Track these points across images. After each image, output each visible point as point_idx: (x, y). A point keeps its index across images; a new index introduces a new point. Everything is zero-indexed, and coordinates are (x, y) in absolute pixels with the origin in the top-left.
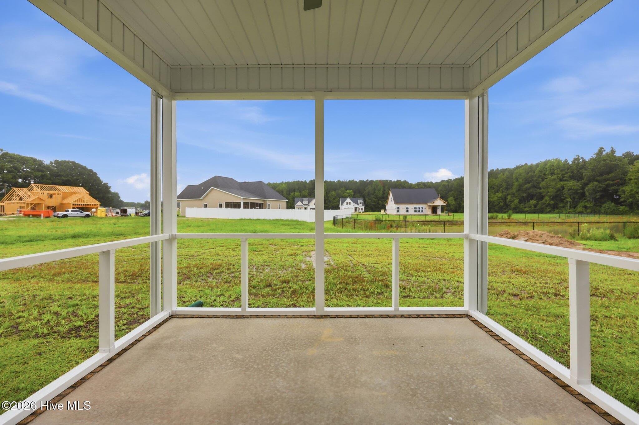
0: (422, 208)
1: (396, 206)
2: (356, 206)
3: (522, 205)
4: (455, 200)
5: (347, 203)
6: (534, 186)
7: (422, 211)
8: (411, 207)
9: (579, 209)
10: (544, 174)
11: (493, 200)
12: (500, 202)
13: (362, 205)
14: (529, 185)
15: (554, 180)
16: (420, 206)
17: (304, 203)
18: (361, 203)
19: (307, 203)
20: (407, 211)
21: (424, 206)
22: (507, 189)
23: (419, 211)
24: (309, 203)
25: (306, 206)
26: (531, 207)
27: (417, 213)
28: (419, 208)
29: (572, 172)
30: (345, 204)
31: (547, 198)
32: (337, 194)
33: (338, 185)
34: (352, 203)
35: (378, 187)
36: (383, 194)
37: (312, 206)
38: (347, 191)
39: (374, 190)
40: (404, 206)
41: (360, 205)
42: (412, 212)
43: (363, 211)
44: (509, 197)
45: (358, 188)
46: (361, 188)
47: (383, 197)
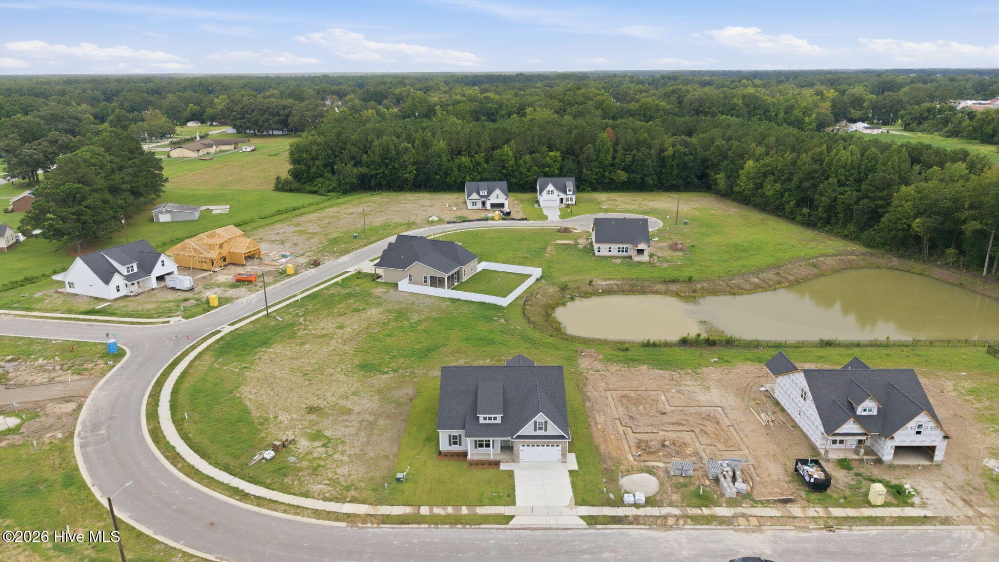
0: (627, 248)
1: (598, 245)
2: (563, 196)
4: (728, 178)
5: (548, 192)
7: (626, 251)
8: (615, 247)
9: (846, 232)
12: (776, 199)
13: (571, 193)
14: (809, 184)
16: (625, 246)
17: (481, 194)
18: (570, 190)
19: (486, 194)
20: (610, 251)
21: (629, 246)
22: (788, 180)
23: (623, 251)
24: (489, 193)
25: (484, 199)
27: (621, 254)
28: (623, 248)
30: (545, 193)
31: (820, 209)
32: (534, 160)
33: (536, 139)
34: (556, 192)
35: (606, 147)
36: (614, 158)
37: (493, 199)
38: (551, 154)
39: (598, 152)
40: (607, 246)
41: (568, 193)
42: (614, 252)
43: (574, 202)
44: (786, 194)
45: (571, 147)
46: (576, 147)
47: (613, 165)
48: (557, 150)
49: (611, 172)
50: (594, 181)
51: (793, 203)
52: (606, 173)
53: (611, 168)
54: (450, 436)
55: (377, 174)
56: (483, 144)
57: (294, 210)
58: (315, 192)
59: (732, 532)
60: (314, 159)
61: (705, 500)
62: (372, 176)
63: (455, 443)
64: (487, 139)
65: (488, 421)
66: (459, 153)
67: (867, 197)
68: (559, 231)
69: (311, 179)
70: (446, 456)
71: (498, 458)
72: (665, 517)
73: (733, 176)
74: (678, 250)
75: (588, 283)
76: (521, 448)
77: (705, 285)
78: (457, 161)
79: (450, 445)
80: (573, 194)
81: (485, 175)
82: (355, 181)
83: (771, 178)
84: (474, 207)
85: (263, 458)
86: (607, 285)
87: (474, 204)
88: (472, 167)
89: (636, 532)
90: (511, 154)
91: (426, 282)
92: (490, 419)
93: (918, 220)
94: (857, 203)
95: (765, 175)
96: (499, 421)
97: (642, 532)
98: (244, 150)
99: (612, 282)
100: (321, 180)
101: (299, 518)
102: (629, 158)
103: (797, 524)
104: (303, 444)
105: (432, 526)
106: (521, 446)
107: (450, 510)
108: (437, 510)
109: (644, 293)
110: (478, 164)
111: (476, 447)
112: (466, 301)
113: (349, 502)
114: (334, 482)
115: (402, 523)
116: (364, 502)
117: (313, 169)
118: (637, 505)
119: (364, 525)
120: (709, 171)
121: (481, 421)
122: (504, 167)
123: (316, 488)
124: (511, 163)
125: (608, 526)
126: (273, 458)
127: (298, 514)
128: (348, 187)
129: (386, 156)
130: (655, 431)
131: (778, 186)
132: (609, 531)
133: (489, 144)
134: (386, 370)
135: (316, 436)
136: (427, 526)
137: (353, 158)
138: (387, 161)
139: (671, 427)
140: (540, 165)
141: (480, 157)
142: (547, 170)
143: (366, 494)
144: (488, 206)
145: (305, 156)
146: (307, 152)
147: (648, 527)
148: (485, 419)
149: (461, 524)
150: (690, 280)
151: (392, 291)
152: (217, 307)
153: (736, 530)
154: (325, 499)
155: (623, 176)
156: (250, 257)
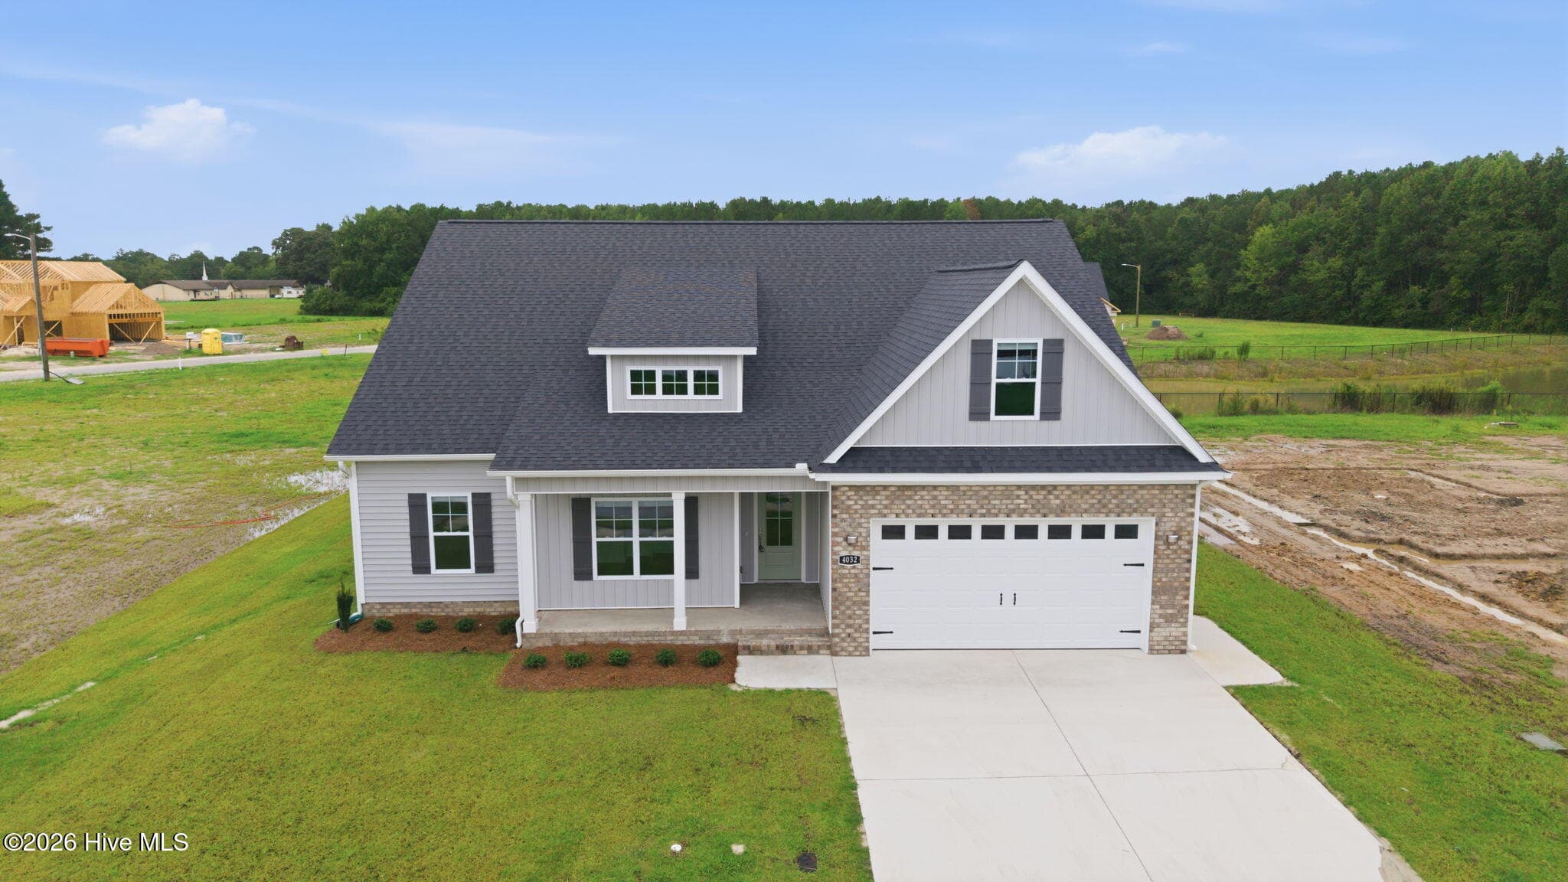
3: (1391, 298)
4: (1212, 275)
6: (1431, 243)
9: (1528, 318)
10: (1463, 204)
11: (1316, 278)
12: (1334, 287)
14: (1416, 237)
15: (1481, 223)
22: (1360, 244)
26: (1412, 306)
29: (1536, 202)
31: (1454, 281)
44: (1360, 272)
51: (1378, 286)
54: (416, 503)
63: (452, 555)
65: (659, 403)
69: (373, 289)
70: (387, 639)
71: (724, 631)
73: (1224, 264)
74: (1169, 339)
76: (880, 550)
79: (420, 567)
83: (1317, 249)
92: (675, 384)
94: (1545, 254)
95: (1303, 248)
96: (730, 398)
98: (286, 295)
106: (876, 532)
111: (582, 573)
120: (1170, 270)
121: (620, 398)
131: (1336, 262)
145: (367, 242)
148: (642, 383)
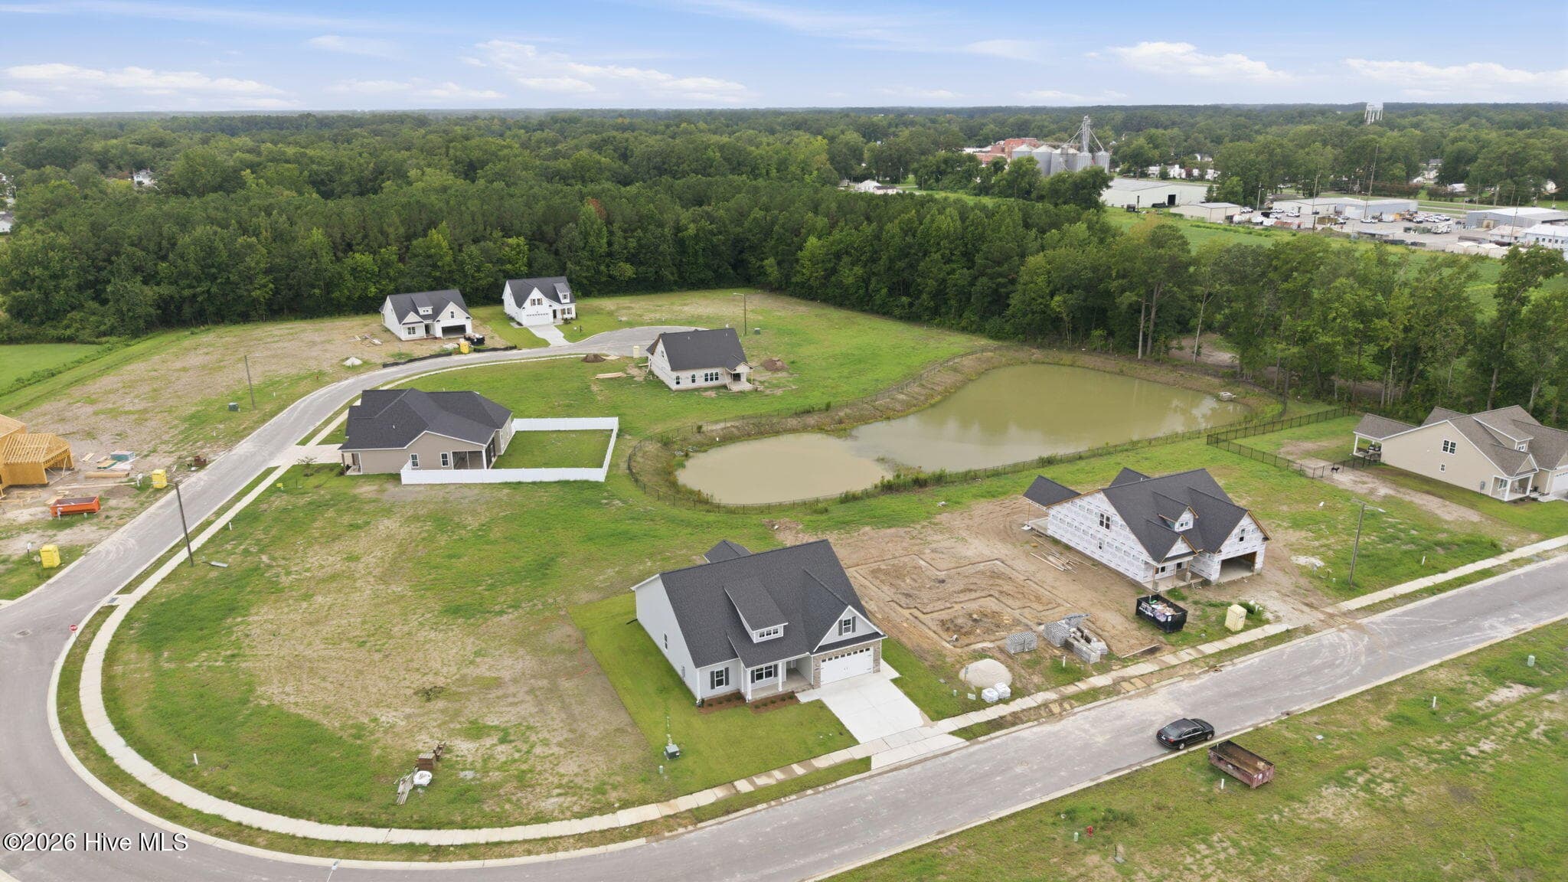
0: (717, 374)
1: (675, 374)
2: (557, 306)
4: (780, 267)
5: (533, 302)
7: (717, 379)
8: (700, 374)
9: (964, 323)
11: (848, 280)
12: (859, 288)
13: (568, 301)
14: (904, 263)
16: (714, 371)
17: (422, 313)
18: (564, 297)
19: (430, 312)
20: (693, 381)
21: (720, 370)
22: (873, 260)
23: (712, 379)
24: (436, 311)
25: (428, 322)
27: (710, 383)
28: (712, 375)
30: (528, 303)
31: (925, 296)
32: (484, 251)
33: (479, 218)
34: (546, 301)
35: (595, 227)
36: (610, 244)
37: (446, 320)
38: (510, 241)
39: (585, 235)
40: (689, 374)
41: (563, 301)
42: (701, 382)
43: (573, 315)
44: (874, 280)
45: (539, 227)
46: (548, 229)
47: (610, 254)
48: (518, 235)
49: (608, 266)
50: (585, 281)
51: (884, 291)
52: (602, 268)
53: (607, 260)
54: (712, 673)
55: (194, 296)
56: (391, 230)
57: (53, 375)
58: (70, 340)
59: (1127, 701)
60: (54, 277)
61: (1074, 674)
62: (183, 300)
63: (720, 683)
64: (397, 220)
65: (765, 638)
66: (349, 247)
67: (982, 274)
68: (586, 360)
69: (54, 315)
70: (711, 705)
71: (790, 689)
72: (1045, 705)
73: (788, 259)
74: (777, 370)
75: (695, 429)
76: (822, 664)
77: (848, 411)
78: (349, 261)
79: (713, 687)
80: (571, 302)
81: (407, 281)
82: (152, 310)
83: (846, 259)
84: (412, 336)
85: (416, 787)
86: (722, 429)
87: (412, 330)
88: (377, 269)
89: (1028, 731)
90: (445, 244)
91: (445, 463)
92: (769, 633)
93: (1057, 298)
94: (972, 284)
95: (838, 256)
96: (781, 634)
97: (1035, 729)
99: (728, 425)
100: (76, 315)
101: (561, 855)
102: (633, 243)
103: (1182, 673)
104: (464, 747)
105: (773, 803)
106: (821, 662)
107: (778, 775)
108: (762, 781)
109: (777, 433)
110: (387, 264)
111: (754, 681)
112: (534, 483)
113: (620, 808)
114: (569, 789)
115: (728, 813)
116: (643, 801)
117: (59, 297)
118: (1002, 701)
119: (674, 833)
120: (746, 256)
121: (756, 640)
122: (435, 266)
123: (550, 804)
124: (448, 258)
125: (993, 735)
126: (432, 782)
127: (556, 850)
128: (142, 323)
129: (209, 261)
130: (949, 605)
131: (858, 270)
132: (997, 740)
133: (402, 230)
134: (497, 608)
135: (476, 731)
136: (765, 805)
137: (137, 270)
138: (214, 270)
139: (962, 597)
140: (494, 260)
141: (390, 252)
142: (509, 266)
143: (639, 790)
144: (439, 333)
145: (37, 271)
146: (39, 263)
147: (1036, 723)
148: (761, 635)
149: (811, 788)
150: (828, 407)
151: (390, 487)
152: (59, 568)
153: (1130, 698)
154: (580, 816)
155: (628, 270)
156: (54, 468)
